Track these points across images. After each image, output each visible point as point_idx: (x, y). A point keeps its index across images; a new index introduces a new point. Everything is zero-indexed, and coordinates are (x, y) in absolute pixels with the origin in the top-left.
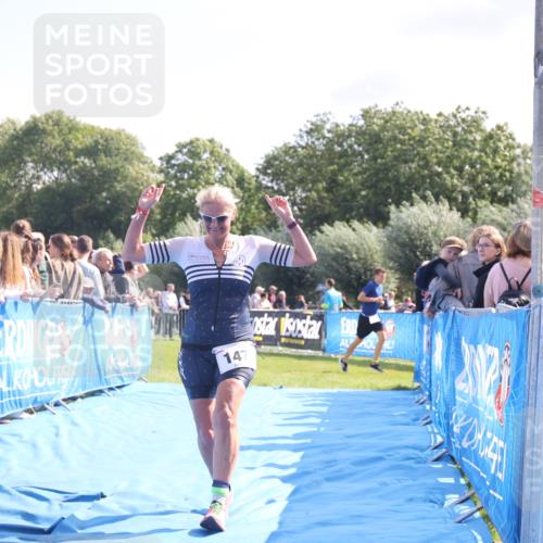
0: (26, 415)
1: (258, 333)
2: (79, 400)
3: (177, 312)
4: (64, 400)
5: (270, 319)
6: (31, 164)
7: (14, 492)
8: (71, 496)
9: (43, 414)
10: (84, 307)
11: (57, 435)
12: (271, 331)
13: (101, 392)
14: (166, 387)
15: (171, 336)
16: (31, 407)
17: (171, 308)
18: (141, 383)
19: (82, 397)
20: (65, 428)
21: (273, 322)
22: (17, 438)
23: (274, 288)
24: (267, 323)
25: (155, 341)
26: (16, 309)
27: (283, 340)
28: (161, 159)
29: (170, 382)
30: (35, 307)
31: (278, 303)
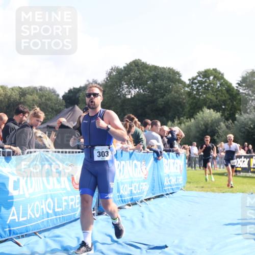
0: (127, 207)
1: (239, 166)
2: (152, 200)
3: (198, 156)
4: (146, 200)
5: (245, 159)
6: (126, 86)
7: (124, 244)
8: (151, 247)
9: (135, 206)
10: (154, 154)
11: (143, 217)
12: (245, 165)
13: (162, 196)
14: (194, 193)
15: (195, 168)
16: (130, 203)
17: (195, 154)
18: (181, 191)
19: (154, 198)
20: (146, 213)
21: (247, 161)
22: (124, 218)
23: (246, 144)
24: (244, 161)
25: (187, 170)
26: (122, 156)
27: (252, 170)
28: (189, 80)
29: (196, 190)
30: (131, 155)
31: (249, 151)
